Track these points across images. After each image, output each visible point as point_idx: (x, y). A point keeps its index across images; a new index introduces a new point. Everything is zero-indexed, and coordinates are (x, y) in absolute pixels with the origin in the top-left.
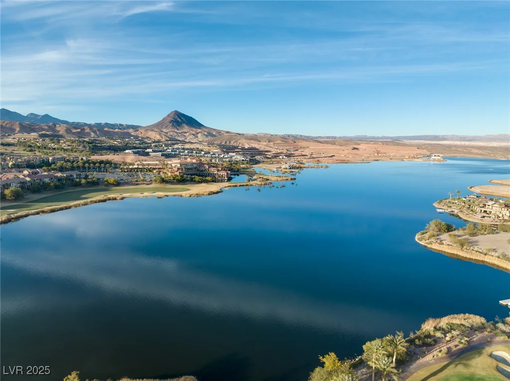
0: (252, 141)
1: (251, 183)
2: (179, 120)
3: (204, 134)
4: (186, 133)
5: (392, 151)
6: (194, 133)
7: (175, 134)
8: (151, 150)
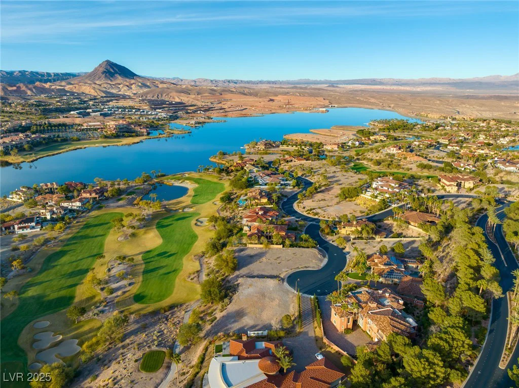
0: (182, 94)
1: (161, 136)
2: (112, 70)
3: (138, 86)
4: (120, 84)
6: (127, 84)
7: (109, 86)
8: (91, 110)
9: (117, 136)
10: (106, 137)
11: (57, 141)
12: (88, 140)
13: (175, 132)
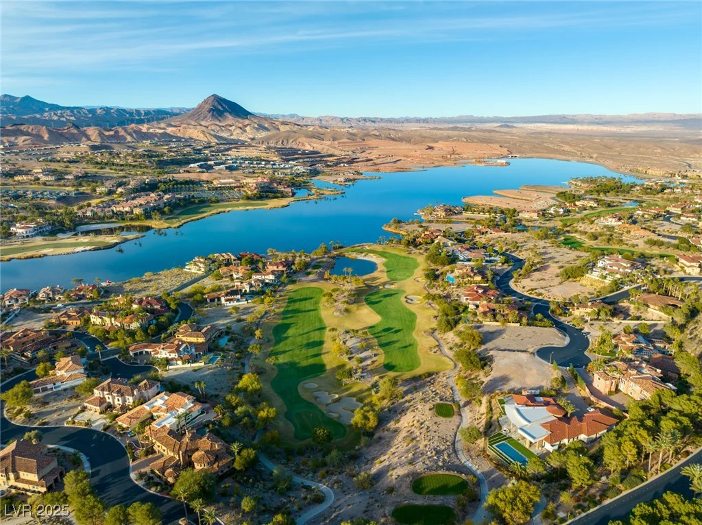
0: (314, 140)
1: (310, 197)
2: (220, 108)
3: (254, 128)
4: (231, 126)
5: (468, 151)
6: (240, 125)
7: (218, 128)
8: (212, 163)
9: (260, 198)
10: (248, 198)
11: (194, 203)
12: (228, 201)
13: (325, 192)
